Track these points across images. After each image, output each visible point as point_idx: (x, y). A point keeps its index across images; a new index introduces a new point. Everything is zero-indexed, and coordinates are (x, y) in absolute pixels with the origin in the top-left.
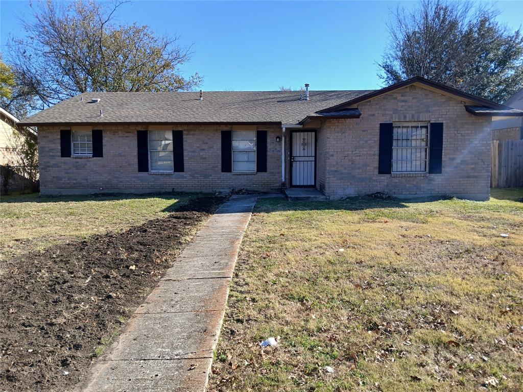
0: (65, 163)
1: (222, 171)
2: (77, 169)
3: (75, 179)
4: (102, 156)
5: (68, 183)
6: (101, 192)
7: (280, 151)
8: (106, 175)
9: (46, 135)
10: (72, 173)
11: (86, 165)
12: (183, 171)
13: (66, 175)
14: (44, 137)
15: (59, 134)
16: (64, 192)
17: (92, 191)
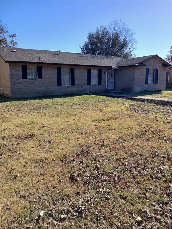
0: (24, 82)
1: (88, 85)
2: (30, 85)
3: (29, 90)
4: (42, 79)
5: (26, 92)
6: (42, 95)
7: (105, 77)
8: (44, 87)
9: (14, 68)
10: (28, 87)
11: (34, 82)
12: (74, 85)
13: (25, 88)
14: (13, 68)
15: (21, 67)
16: (24, 96)
17: (38, 95)
